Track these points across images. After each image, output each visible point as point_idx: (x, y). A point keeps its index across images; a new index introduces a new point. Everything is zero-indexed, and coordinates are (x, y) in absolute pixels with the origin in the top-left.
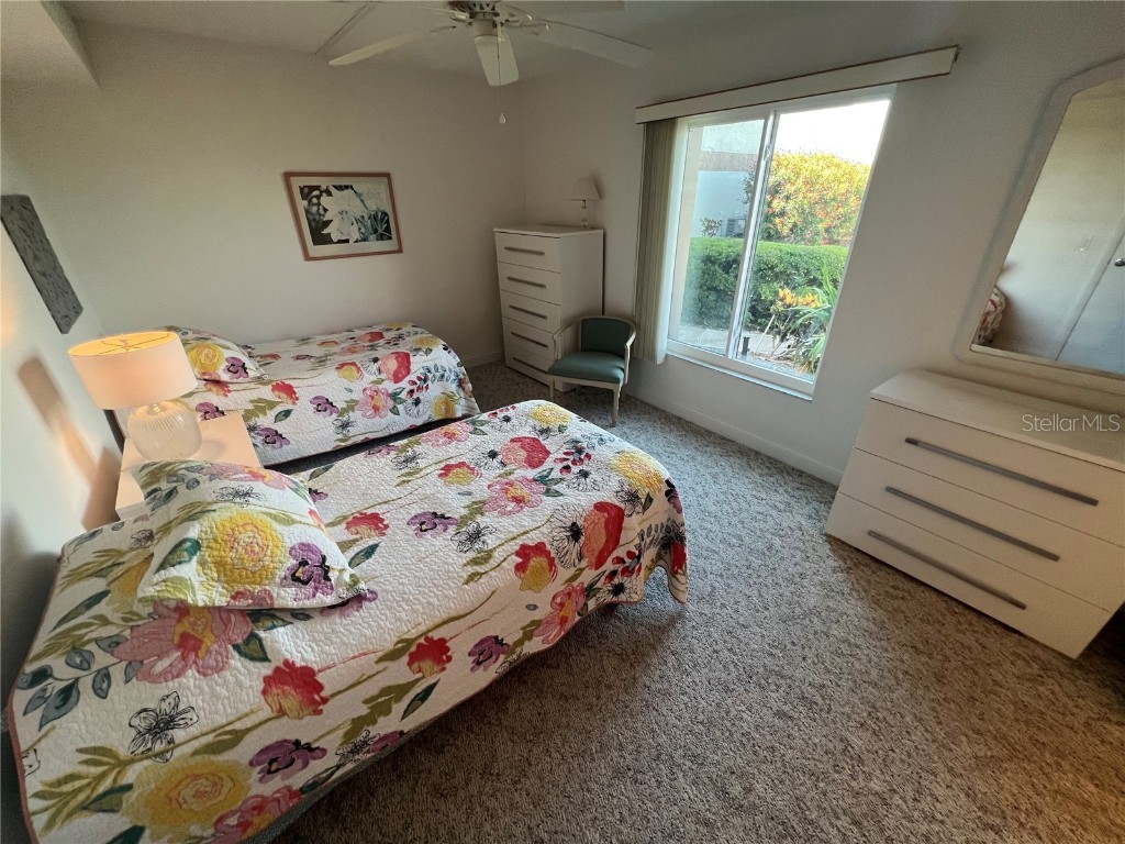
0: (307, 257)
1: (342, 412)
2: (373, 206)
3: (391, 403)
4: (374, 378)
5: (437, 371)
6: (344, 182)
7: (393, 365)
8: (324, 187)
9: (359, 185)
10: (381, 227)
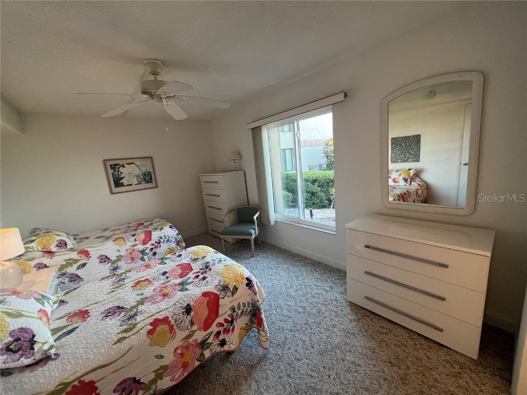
0: (112, 193)
1: (114, 262)
2: (144, 170)
3: (140, 255)
4: (132, 244)
5: (165, 238)
6: (131, 161)
7: (142, 236)
8: (121, 164)
9: (138, 162)
10: (148, 178)
